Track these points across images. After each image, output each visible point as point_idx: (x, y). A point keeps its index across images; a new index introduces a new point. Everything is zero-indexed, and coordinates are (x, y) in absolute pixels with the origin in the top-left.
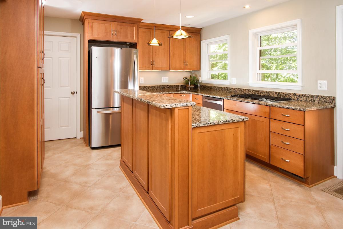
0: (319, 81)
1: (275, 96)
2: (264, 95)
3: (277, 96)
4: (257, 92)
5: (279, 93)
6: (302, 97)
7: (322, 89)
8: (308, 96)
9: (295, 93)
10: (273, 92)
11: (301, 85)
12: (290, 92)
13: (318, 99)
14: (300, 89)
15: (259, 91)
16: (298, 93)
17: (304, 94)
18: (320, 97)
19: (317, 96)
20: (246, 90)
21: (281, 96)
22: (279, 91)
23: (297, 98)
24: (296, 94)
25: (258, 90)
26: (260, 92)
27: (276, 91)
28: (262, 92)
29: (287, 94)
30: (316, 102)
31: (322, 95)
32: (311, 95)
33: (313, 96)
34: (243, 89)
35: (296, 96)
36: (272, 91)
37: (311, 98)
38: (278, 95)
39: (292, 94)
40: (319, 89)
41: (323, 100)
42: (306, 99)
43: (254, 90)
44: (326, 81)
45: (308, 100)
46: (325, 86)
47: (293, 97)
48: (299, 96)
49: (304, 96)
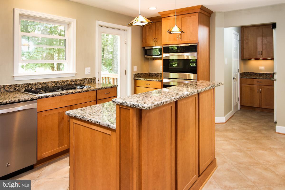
0: (86, 68)
1: (53, 85)
2: (40, 87)
3: (56, 85)
4: (30, 86)
6: (77, 81)
7: (88, 73)
8: (81, 80)
9: (72, 79)
10: (51, 82)
11: (75, 72)
13: (87, 81)
14: (74, 76)
15: (32, 84)
16: (74, 79)
17: (79, 79)
19: (87, 79)
20: (10, 86)
21: (59, 84)
22: (58, 80)
25: (32, 82)
26: (34, 85)
27: (55, 81)
28: (36, 84)
29: (65, 81)
30: (86, 83)
31: (90, 78)
32: (83, 79)
33: (84, 79)
34: (4, 87)
35: (72, 82)
37: (83, 81)
38: (56, 84)
39: (70, 81)
40: (86, 73)
41: (90, 81)
42: (80, 82)
43: (24, 84)
44: (90, 68)
45: (81, 83)
46: (90, 71)
47: (70, 83)
48: (75, 81)
49: (79, 80)
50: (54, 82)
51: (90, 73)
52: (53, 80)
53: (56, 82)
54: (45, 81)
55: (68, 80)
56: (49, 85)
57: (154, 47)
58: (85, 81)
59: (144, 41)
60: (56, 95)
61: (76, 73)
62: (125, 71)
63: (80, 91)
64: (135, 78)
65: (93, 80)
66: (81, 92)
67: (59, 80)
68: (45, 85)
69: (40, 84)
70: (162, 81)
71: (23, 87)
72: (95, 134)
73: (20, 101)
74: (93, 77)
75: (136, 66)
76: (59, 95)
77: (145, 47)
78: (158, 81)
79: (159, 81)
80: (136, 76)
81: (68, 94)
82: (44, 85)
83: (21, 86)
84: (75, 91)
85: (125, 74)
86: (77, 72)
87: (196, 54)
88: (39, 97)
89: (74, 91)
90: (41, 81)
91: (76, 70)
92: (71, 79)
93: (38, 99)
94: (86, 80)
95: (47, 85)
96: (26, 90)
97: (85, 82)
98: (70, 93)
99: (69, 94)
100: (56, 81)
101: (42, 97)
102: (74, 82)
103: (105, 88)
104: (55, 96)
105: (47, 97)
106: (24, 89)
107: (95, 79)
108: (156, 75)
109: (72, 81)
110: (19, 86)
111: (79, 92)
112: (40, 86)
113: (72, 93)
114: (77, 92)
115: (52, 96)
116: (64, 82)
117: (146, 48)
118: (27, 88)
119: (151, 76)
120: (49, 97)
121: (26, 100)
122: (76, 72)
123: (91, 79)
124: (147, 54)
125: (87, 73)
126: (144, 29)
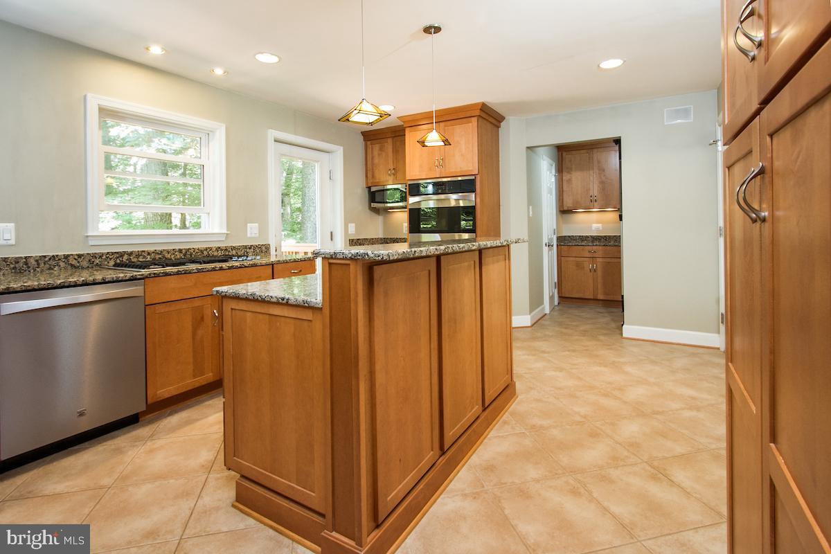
0: (248, 225)
1: (178, 257)
3: (183, 256)
4: (126, 257)
5: (188, 250)
6: (230, 249)
7: (253, 235)
8: (239, 248)
9: (219, 246)
10: (173, 250)
11: (225, 231)
12: (209, 246)
13: (252, 250)
14: (224, 239)
15: (131, 254)
16: (222, 245)
17: (234, 245)
18: (254, 247)
19: (252, 246)
20: (80, 256)
21: (191, 255)
22: (187, 247)
24: (221, 248)
25: (129, 250)
26: (134, 256)
27: (181, 248)
28: (140, 254)
29: (204, 250)
31: (257, 244)
32: (243, 246)
33: (246, 247)
34: (66, 257)
35: (220, 251)
36: (170, 248)
37: (243, 251)
38: (184, 254)
39: (214, 249)
40: (249, 235)
41: (258, 251)
42: (237, 253)
43: (113, 253)
44: (257, 224)
46: (256, 231)
47: (216, 254)
48: (226, 250)
49: (233, 248)
50: (180, 251)
51: (257, 235)
52: (177, 248)
53: (184, 251)
54: (159, 248)
55: (211, 247)
56: (169, 256)
57: (389, 187)
58: (248, 250)
59: (370, 175)
61: (227, 234)
62: (331, 233)
65: (264, 248)
66: (240, 267)
67: (191, 247)
68: (160, 256)
69: (149, 254)
71: (111, 259)
72: (278, 324)
73: (107, 280)
74: (264, 244)
75: (354, 224)
77: (372, 187)
80: (354, 244)
81: (212, 270)
82: (158, 257)
83: (104, 257)
84: (228, 265)
85: (332, 239)
86: (229, 232)
87: (473, 195)
88: (150, 274)
89: (224, 265)
90: (152, 249)
91: (228, 227)
92: (217, 246)
93: (147, 277)
94: (250, 248)
95: (164, 256)
96: (116, 265)
97: (247, 253)
98: (218, 269)
99: (216, 270)
100: (184, 248)
101: (156, 275)
102: (223, 252)
103: (291, 261)
104: (183, 272)
105: (167, 274)
106: (112, 263)
107: (267, 247)
109: (218, 249)
110: (101, 257)
111: (237, 267)
112: (149, 257)
113: (221, 269)
114: (232, 267)
115: (178, 273)
116: (202, 252)
117: (373, 189)
118: (118, 261)
120: (171, 275)
121: (120, 279)
122: (227, 231)
123: (259, 247)
124: (376, 200)
125: (251, 234)
126: (369, 151)
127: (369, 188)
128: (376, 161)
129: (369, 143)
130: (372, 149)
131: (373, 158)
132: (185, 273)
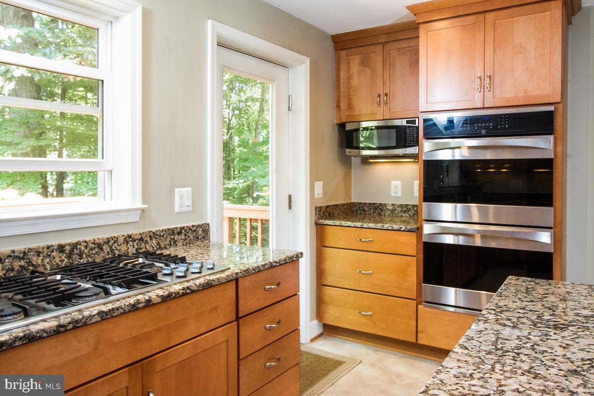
0: (177, 190)
1: (57, 260)
3: (66, 260)
5: (75, 246)
6: (148, 239)
7: (185, 209)
8: (162, 234)
9: (130, 233)
10: (48, 247)
11: (139, 205)
12: (113, 235)
13: (183, 237)
14: (137, 219)
16: (135, 231)
17: (154, 230)
18: (185, 231)
19: (182, 228)
21: (80, 255)
22: (74, 240)
23: (136, 246)
24: (133, 236)
27: (63, 242)
29: (105, 243)
31: (190, 224)
32: (169, 229)
33: (172, 232)
35: (131, 243)
36: (42, 243)
37: (168, 239)
38: (69, 256)
39: (121, 240)
40: (177, 209)
41: (192, 237)
42: (158, 244)
44: (190, 189)
45: (163, 246)
46: (188, 202)
47: (123, 248)
48: (141, 239)
49: (153, 235)
50: (61, 248)
51: (190, 209)
52: (55, 242)
53: (68, 248)
54: (20, 246)
55: (116, 236)
56: (40, 262)
58: (176, 237)
59: (343, 105)
60: (78, 325)
61: (143, 210)
62: (290, 197)
63: (181, 292)
64: (321, 221)
65: (200, 231)
66: (184, 294)
67: (81, 239)
68: (22, 262)
70: (419, 230)
74: (201, 223)
75: (322, 182)
76: (93, 321)
77: (347, 124)
78: (404, 231)
79: (408, 231)
80: (322, 215)
81: (130, 311)
82: (17, 264)
84: (160, 292)
85: (290, 207)
86: (146, 206)
91: (145, 197)
92: (126, 234)
94: (179, 233)
95: (29, 262)
97: (175, 242)
98: (140, 305)
99: (138, 309)
100: (68, 241)
102: (135, 244)
103: (266, 267)
104: (71, 326)
107: (206, 229)
108: (376, 209)
109: (129, 239)
113: (149, 303)
114: (169, 296)
115: (60, 331)
116: (100, 246)
117: (349, 127)
119: (359, 211)
122: (143, 204)
123: (193, 230)
124: (355, 145)
125: (181, 209)
126: (343, 67)
127: (342, 126)
128: (355, 82)
129: (343, 53)
130: (349, 64)
131: (349, 78)
132: (75, 328)
